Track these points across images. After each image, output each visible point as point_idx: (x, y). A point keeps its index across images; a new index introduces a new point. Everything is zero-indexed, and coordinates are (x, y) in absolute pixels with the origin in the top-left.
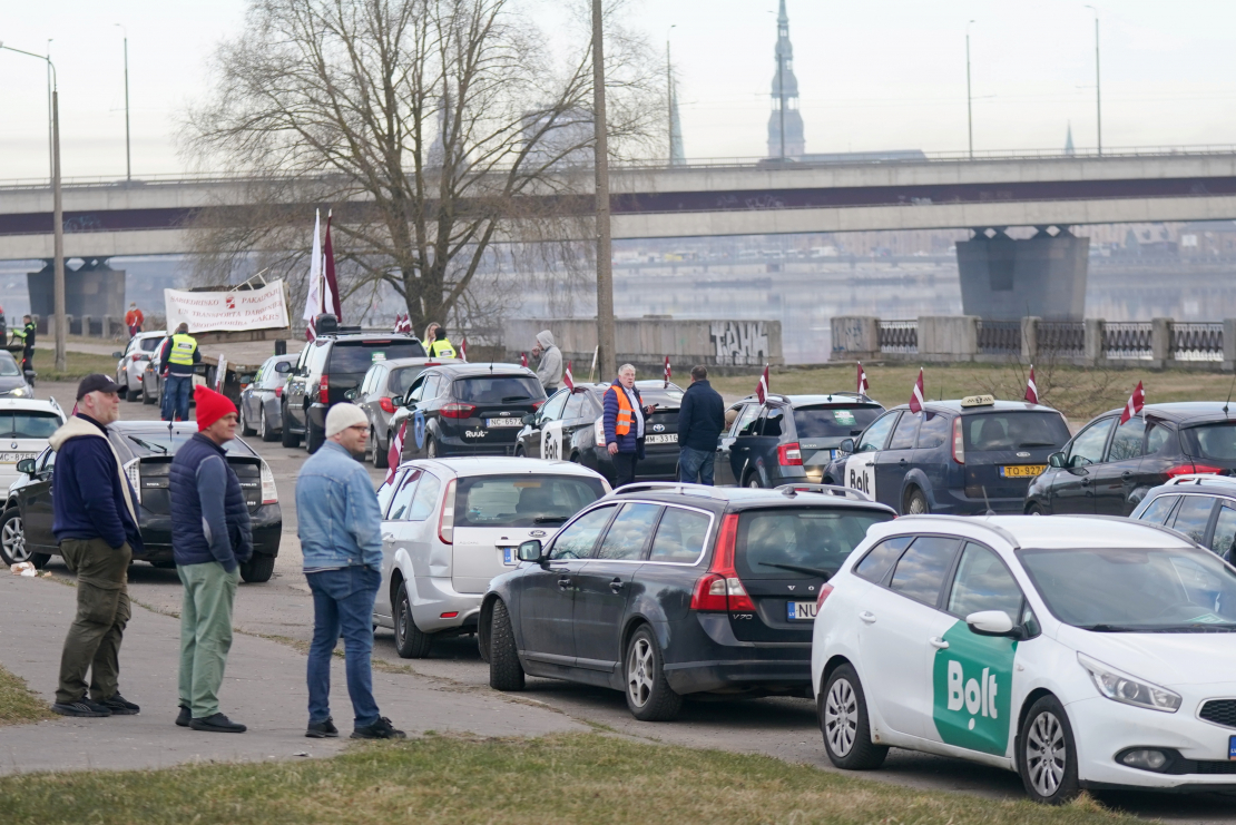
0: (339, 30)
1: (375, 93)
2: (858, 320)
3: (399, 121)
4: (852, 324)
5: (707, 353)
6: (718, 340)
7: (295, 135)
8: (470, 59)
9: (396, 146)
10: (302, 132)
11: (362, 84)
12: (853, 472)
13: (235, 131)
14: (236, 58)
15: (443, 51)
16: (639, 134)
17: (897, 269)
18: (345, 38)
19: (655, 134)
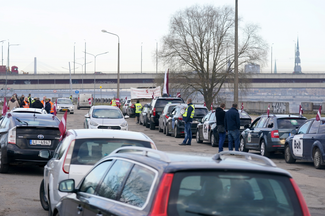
0: (191, 34)
1: (198, 49)
2: (308, 103)
3: (204, 55)
4: (306, 104)
5: (271, 110)
6: (274, 107)
7: (180, 58)
8: (220, 41)
9: (203, 61)
10: (181, 57)
11: (195, 46)
12: (295, 141)
13: (166, 56)
14: (167, 40)
15: (214, 39)
16: (259, 59)
17: (319, 98)
18: (192, 36)
19: (262, 59)
